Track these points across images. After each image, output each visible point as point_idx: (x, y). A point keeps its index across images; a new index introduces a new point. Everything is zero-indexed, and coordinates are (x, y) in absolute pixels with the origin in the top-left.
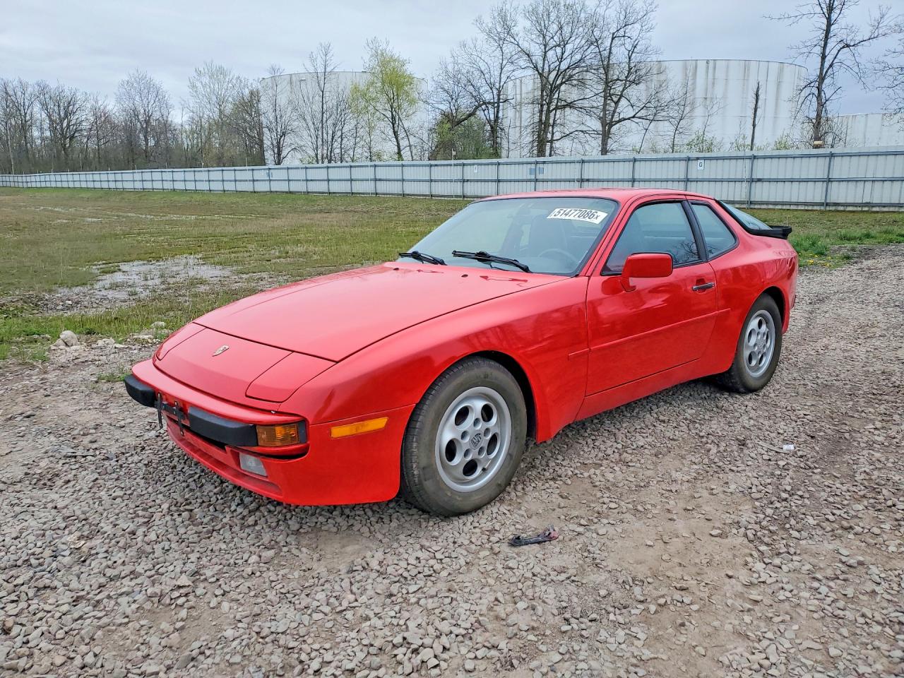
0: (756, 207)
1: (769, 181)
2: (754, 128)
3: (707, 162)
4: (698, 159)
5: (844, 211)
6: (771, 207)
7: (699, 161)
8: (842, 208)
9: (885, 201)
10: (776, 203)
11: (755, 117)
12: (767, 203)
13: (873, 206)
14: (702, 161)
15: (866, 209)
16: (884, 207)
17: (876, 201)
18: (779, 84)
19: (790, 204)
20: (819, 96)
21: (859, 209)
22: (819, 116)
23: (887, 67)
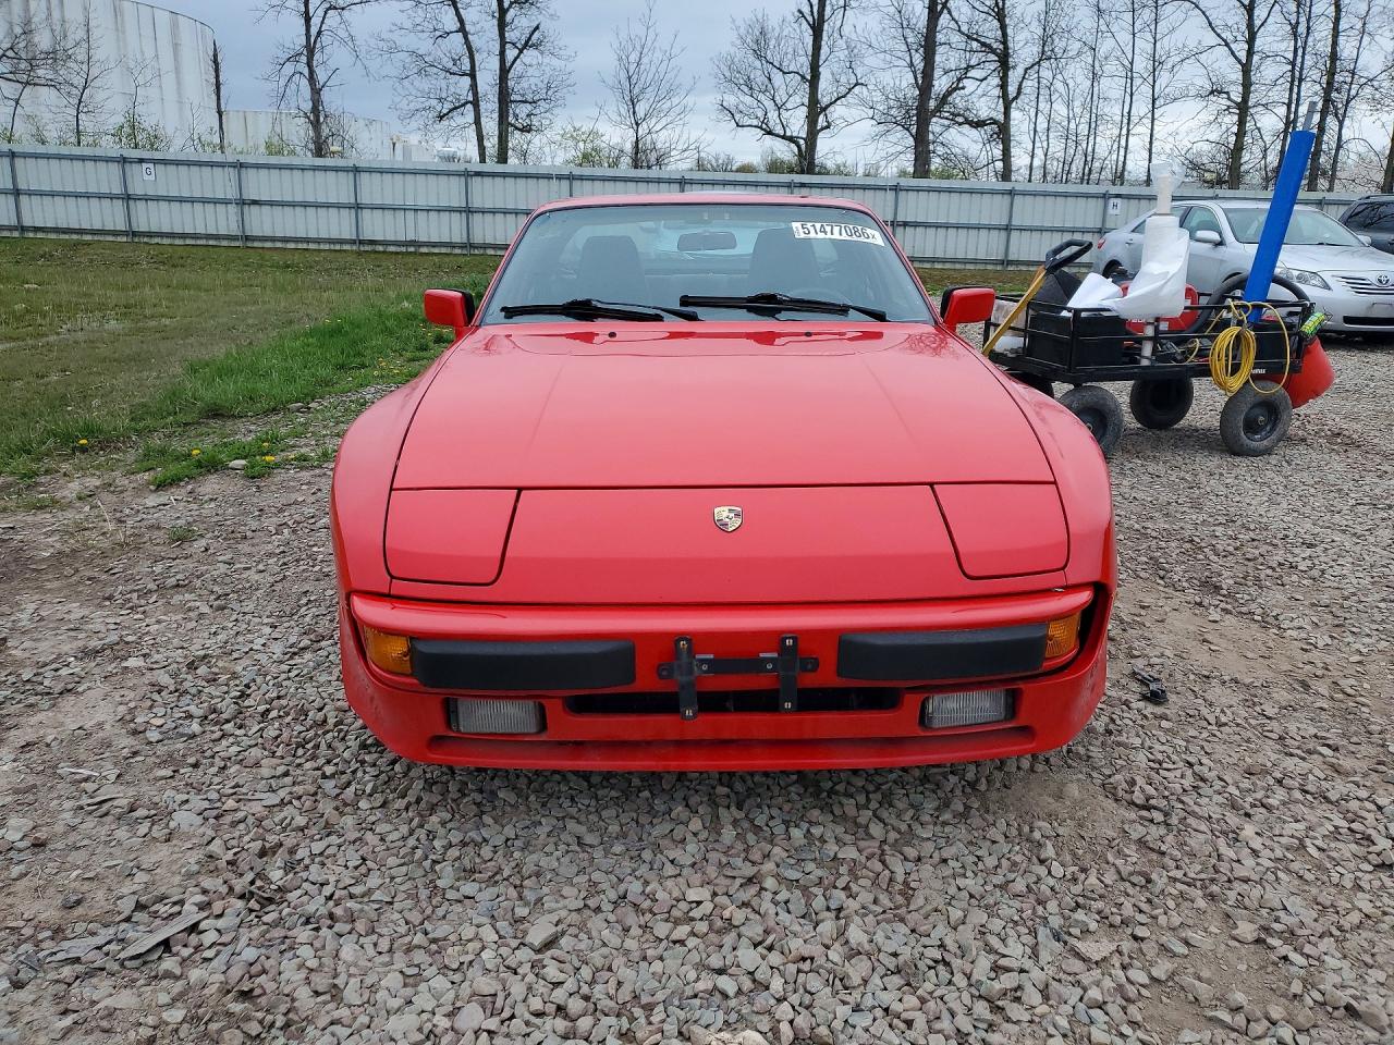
0: (256, 244)
1: (271, 204)
2: (220, 116)
3: (160, 167)
4: (141, 161)
5: (384, 252)
6: (279, 245)
7: (145, 165)
8: (381, 248)
9: (435, 239)
10: (286, 240)
11: (219, 99)
12: (273, 239)
13: (420, 246)
14: (151, 166)
15: (412, 249)
16: (434, 246)
17: (423, 239)
18: (176, 46)
19: (307, 240)
20: (312, 78)
21: (403, 249)
22: (315, 110)
23: (394, 49)
